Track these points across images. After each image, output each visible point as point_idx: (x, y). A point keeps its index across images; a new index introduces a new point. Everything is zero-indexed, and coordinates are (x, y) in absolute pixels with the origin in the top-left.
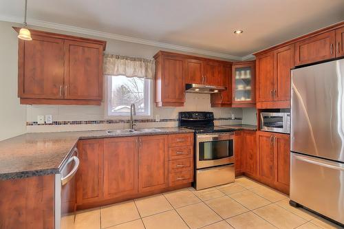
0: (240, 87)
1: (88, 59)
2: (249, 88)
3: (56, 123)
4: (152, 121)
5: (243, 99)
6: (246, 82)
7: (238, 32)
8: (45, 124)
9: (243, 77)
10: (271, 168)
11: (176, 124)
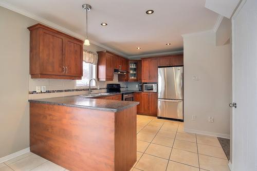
0: (131, 72)
1: (76, 51)
2: (135, 72)
3: (48, 92)
4: (96, 89)
5: (133, 78)
6: (135, 70)
7: (139, 48)
8: (41, 92)
9: (132, 67)
10: (148, 107)
11: (106, 90)
